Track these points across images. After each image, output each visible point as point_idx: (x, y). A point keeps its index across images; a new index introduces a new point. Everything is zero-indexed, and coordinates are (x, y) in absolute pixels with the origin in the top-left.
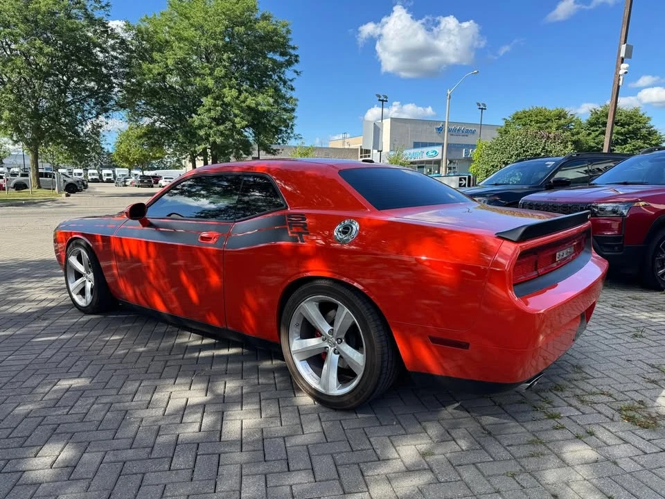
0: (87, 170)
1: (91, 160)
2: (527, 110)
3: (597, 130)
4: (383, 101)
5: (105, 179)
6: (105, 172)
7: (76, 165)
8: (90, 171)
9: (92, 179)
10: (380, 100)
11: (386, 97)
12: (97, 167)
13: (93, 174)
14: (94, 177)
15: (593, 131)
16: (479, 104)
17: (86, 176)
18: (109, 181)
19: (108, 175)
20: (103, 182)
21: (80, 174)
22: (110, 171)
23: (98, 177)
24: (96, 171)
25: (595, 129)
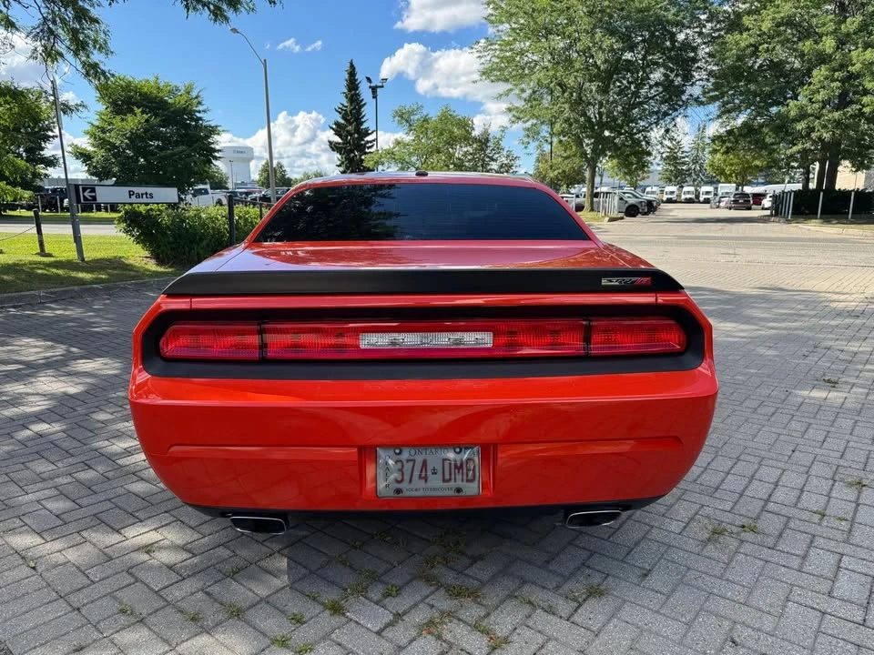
0: (682, 187)
1: (690, 175)
5: (702, 199)
6: (705, 188)
7: (670, 181)
8: (686, 189)
9: (686, 199)
12: (696, 183)
13: (689, 192)
14: (688, 196)
17: (679, 196)
18: (707, 201)
19: (708, 193)
20: (699, 202)
21: (672, 193)
22: (710, 188)
23: (693, 196)
24: (692, 189)
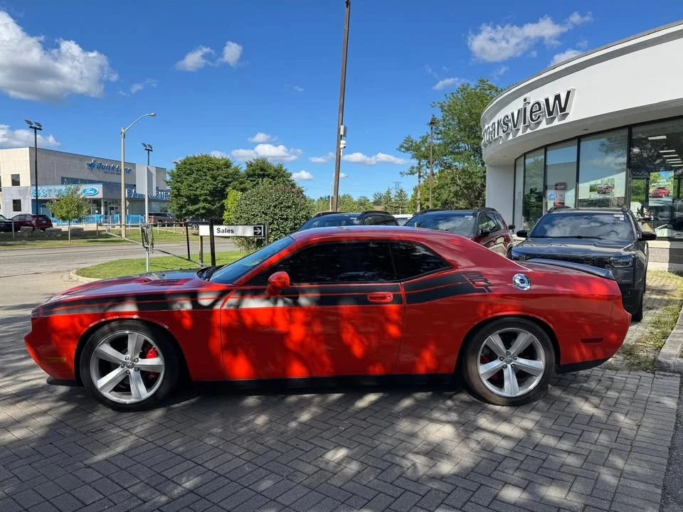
2: (197, 156)
3: (254, 181)
4: (36, 129)
10: (31, 127)
11: (39, 125)
15: (251, 181)
16: (145, 145)
25: (253, 179)
